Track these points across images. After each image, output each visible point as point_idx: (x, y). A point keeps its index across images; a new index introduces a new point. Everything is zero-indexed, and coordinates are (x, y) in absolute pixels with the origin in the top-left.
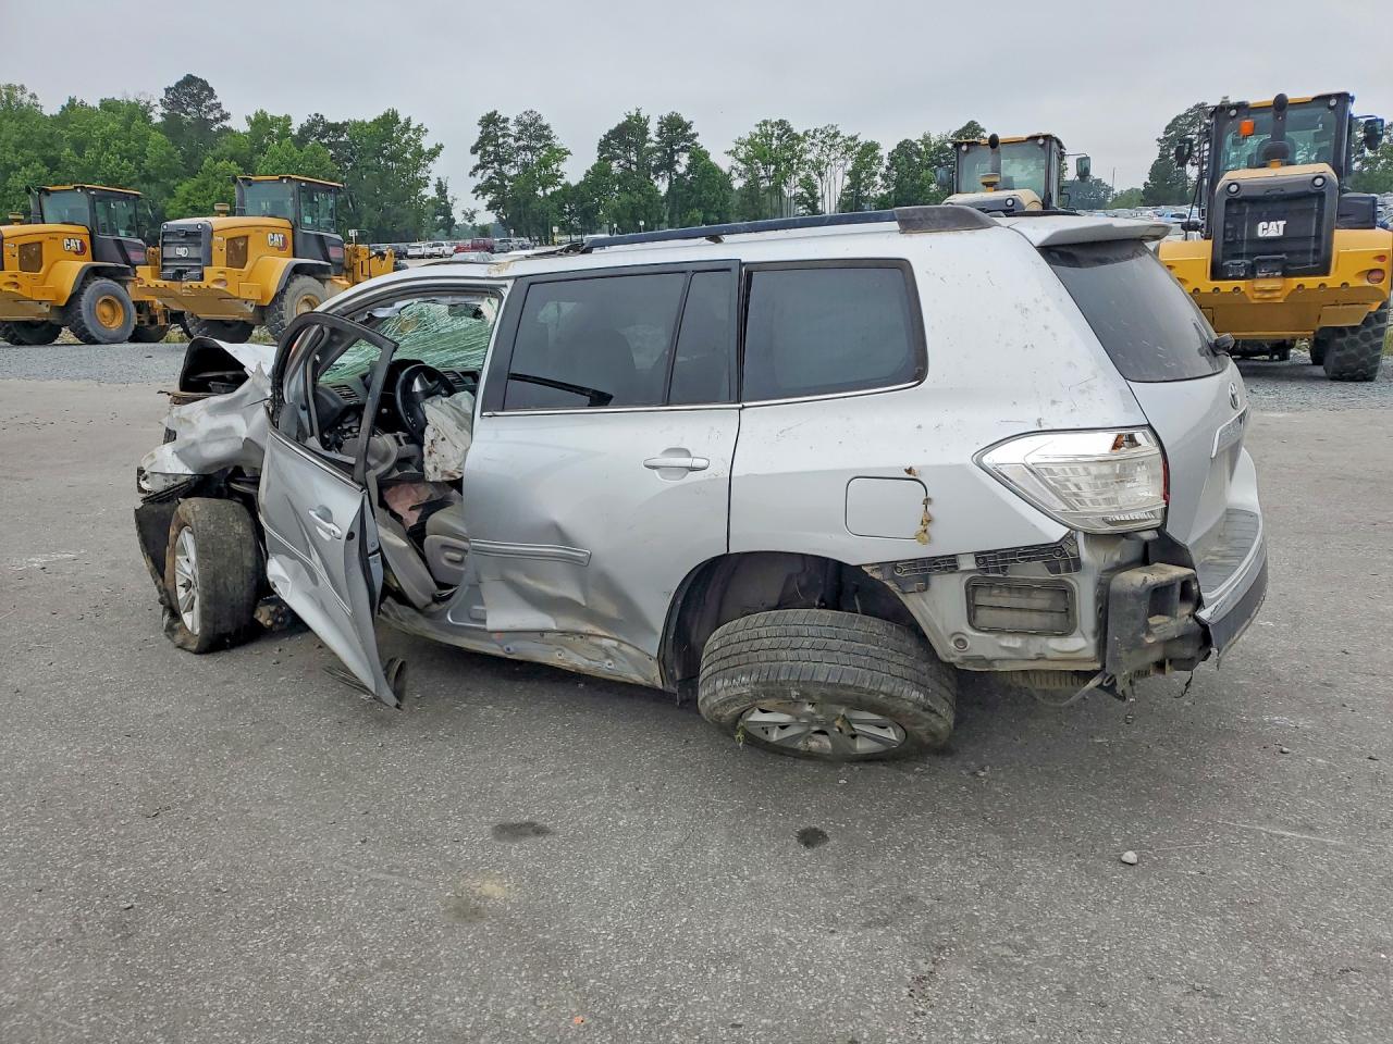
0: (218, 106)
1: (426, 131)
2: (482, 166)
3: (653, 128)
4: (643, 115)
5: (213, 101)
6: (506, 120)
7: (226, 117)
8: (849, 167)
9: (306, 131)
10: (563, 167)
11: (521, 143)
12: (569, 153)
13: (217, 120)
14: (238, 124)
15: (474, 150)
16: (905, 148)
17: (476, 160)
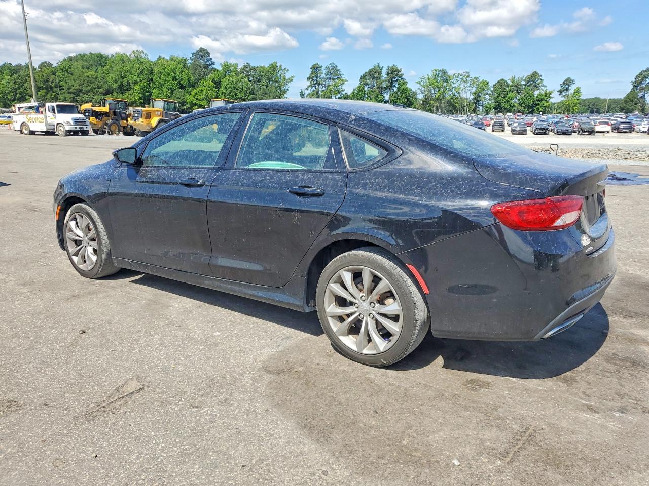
0: (211, 59)
1: (288, 70)
2: (312, 86)
3: (384, 72)
4: (381, 65)
5: (209, 58)
6: (321, 67)
7: (213, 64)
8: (474, 90)
9: (243, 70)
10: (344, 87)
11: (328, 76)
12: (347, 81)
13: (210, 65)
14: (218, 66)
15: (308, 79)
16: (502, 83)
17: (308, 83)
